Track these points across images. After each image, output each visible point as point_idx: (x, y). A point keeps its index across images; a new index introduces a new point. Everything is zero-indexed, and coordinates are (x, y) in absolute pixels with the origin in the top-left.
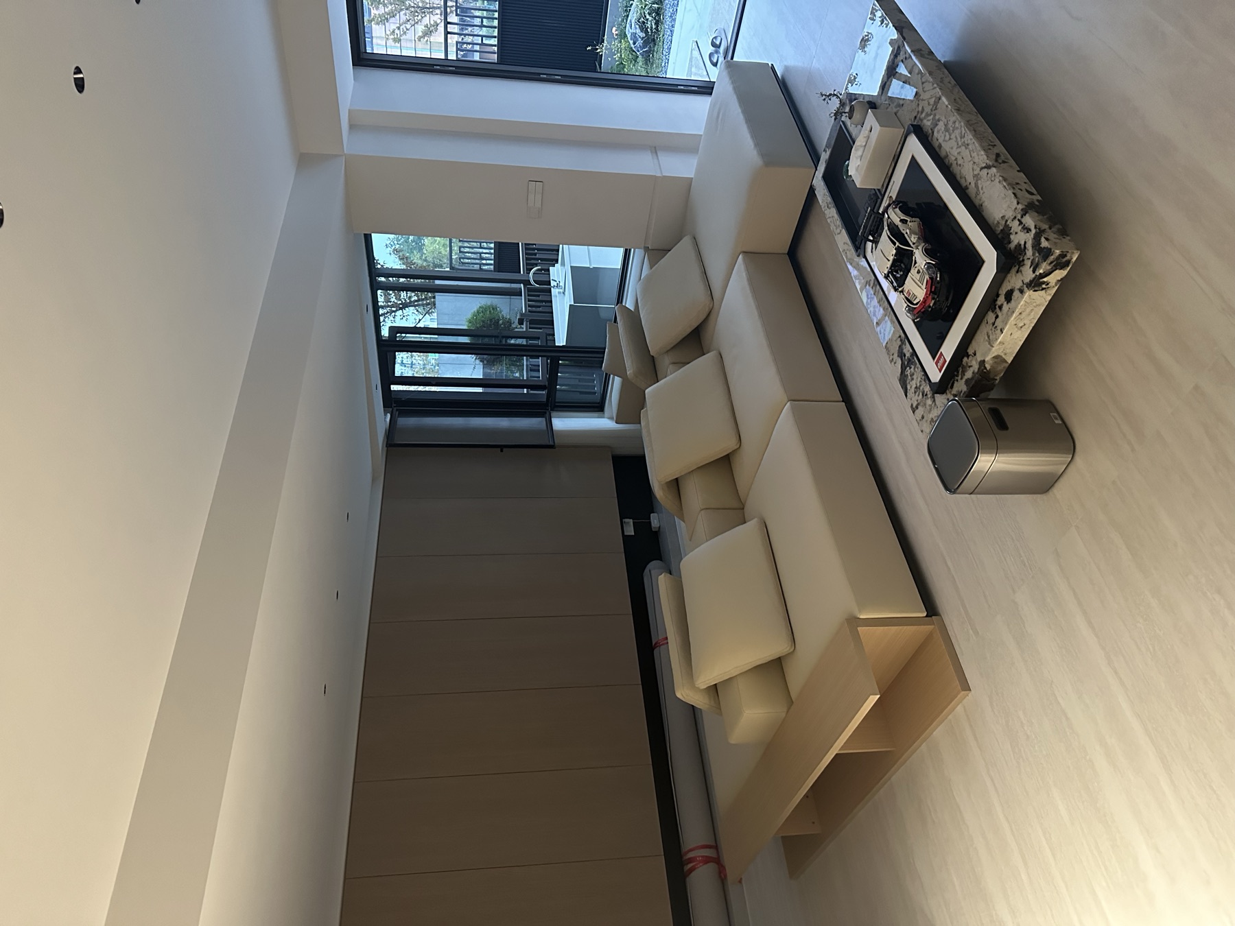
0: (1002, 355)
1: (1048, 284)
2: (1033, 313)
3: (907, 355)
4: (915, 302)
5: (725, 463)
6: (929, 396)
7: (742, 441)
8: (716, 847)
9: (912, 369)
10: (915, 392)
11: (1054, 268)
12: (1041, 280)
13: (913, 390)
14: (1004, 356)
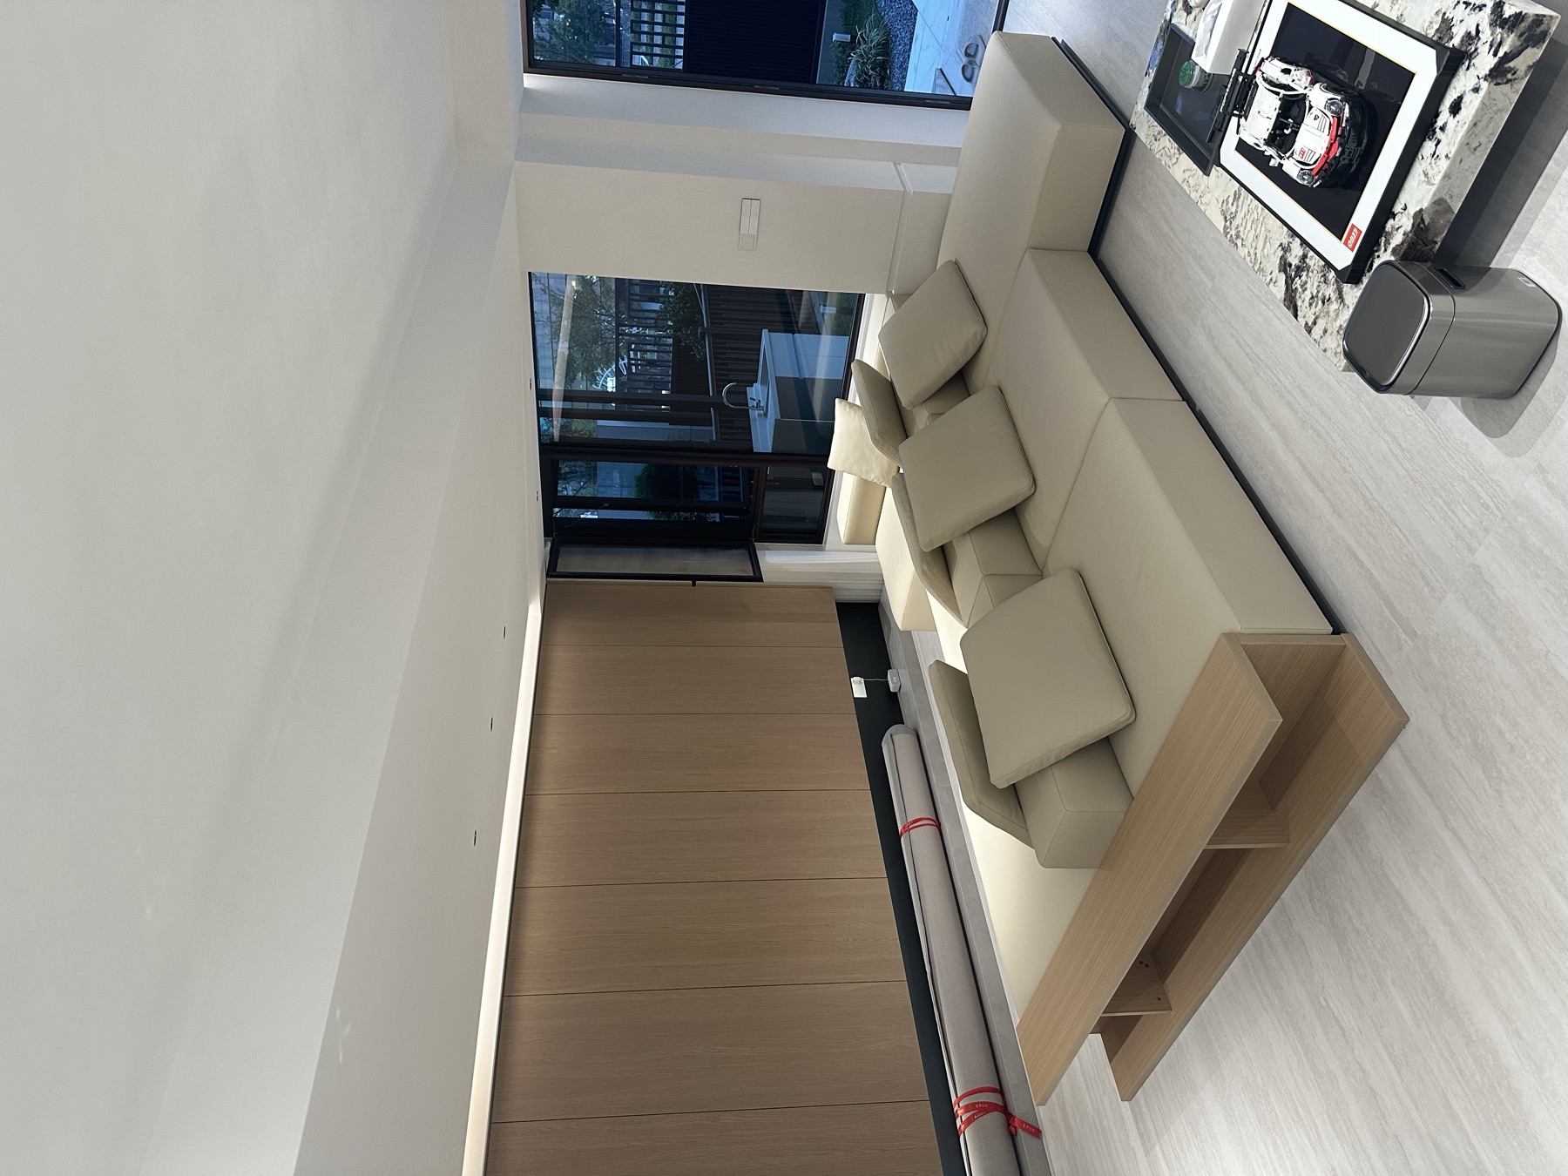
0: (1447, 198)
1: (1515, 73)
2: (1492, 125)
3: (1293, 264)
4: (1311, 163)
5: (1012, 517)
6: (1333, 299)
7: (1038, 486)
8: (1001, 1091)
9: (1304, 278)
10: (1310, 305)
11: (1525, 45)
12: (1506, 66)
13: (1306, 303)
14: (1449, 201)
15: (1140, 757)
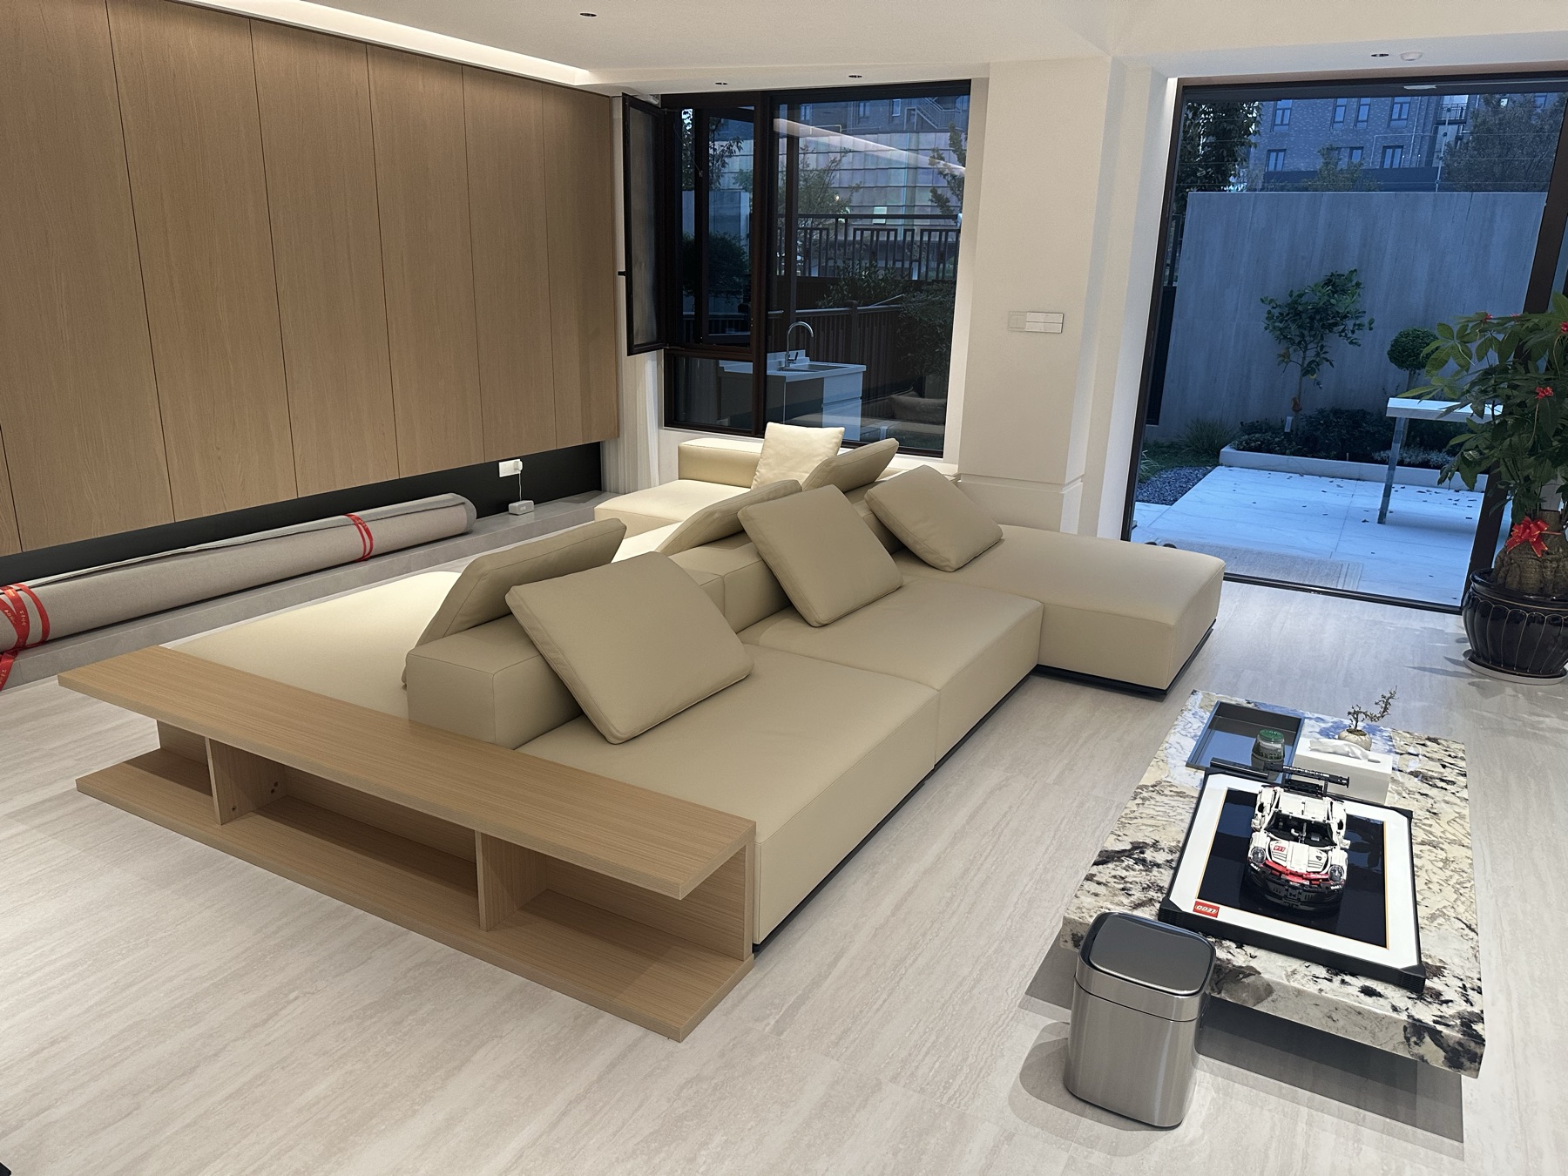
0: (1274, 996)
1: (1416, 1043)
2: (1358, 1029)
3: (1145, 855)
5: (781, 604)
6: (1132, 898)
7: (821, 629)
8: (45, 641)
9: (1136, 867)
10: (1115, 877)
11: (1448, 1049)
12: (1426, 1035)
13: (1114, 873)
14: (1270, 999)
15: (567, 750)
